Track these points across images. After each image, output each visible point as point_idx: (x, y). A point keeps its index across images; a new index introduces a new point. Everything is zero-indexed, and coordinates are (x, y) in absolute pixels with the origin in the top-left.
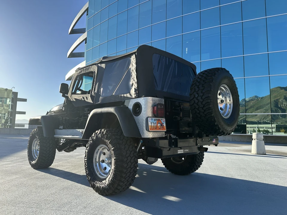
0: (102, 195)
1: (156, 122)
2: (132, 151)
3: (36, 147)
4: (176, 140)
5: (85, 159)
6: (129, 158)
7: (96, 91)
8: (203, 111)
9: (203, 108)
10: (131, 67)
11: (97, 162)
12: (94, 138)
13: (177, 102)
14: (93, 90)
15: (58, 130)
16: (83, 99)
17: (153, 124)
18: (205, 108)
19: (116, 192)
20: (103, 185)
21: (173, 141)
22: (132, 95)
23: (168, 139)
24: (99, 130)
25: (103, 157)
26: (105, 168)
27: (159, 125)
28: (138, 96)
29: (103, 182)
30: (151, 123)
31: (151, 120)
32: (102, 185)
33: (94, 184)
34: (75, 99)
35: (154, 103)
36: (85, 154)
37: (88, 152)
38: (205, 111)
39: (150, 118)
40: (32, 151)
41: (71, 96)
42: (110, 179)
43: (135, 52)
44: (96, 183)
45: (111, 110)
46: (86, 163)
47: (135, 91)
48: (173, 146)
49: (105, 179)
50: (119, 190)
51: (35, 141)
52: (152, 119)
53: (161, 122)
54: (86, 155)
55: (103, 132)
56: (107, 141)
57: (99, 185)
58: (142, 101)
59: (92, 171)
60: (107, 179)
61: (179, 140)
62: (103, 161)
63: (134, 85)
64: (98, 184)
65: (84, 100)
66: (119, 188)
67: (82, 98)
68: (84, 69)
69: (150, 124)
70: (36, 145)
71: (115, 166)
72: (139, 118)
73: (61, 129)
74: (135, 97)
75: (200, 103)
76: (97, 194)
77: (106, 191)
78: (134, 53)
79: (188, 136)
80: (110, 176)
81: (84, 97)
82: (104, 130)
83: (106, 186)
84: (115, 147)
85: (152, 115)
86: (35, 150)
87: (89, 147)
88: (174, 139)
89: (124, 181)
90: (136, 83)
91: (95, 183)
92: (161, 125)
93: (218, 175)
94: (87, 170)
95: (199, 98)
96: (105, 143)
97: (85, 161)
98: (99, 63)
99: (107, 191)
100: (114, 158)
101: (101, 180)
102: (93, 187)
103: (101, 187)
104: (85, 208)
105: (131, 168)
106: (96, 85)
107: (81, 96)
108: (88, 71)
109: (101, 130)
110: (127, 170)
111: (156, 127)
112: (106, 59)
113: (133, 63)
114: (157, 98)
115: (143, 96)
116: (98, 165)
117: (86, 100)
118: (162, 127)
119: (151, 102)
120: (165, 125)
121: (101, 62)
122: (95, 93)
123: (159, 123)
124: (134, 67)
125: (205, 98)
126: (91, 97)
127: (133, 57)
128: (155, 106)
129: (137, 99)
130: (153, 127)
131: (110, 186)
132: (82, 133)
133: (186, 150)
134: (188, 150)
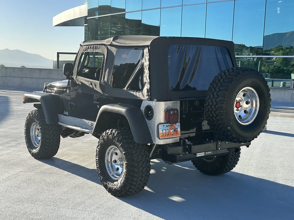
0: (115, 196)
1: (168, 128)
2: (144, 155)
3: (35, 133)
4: (190, 146)
5: (96, 157)
6: (141, 163)
7: (106, 80)
8: (216, 120)
11: (109, 162)
12: (105, 137)
14: (103, 77)
15: (62, 116)
16: (91, 86)
17: (164, 131)
18: (217, 118)
19: (128, 194)
20: (115, 187)
21: (187, 147)
22: (144, 95)
23: (182, 145)
24: (110, 130)
25: (115, 157)
26: (118, 169)
27: (172, 131)
28: (151, 99)
29: (115, 183)
30: (163, 130)
31: (162, 127)
33: (106, 184)
34: (81, 82)
35: (167, 108)
36: (96, 152)
37: (99, 151)
38: (218, 120)
39: (162, 125)
40: (30, 137)
41: (76, 78)
42: (122, 182)
43: (149, 46)
44: (108, 184)
45: (122, 110)
46: (98, 162)
47: (147, 93)
48: (187, 153)
49: (117, 181)
50: (131, 192)
51: (34, 125)
52: (163, 126)
53: (175, 127)
54: (97, 154)
55: (114, 134)
56: (118, 143)
57: (111, 186)
58: (153, 104)
59: (104, 171)
60: (119, 181)
62: (115, 161)
63: (147, 85)
64: (110, 185)
65: (93, 87)
66: (131, 191)
67: (90, 84)
68: (91, 47)
69: (161, 131)
70: (35, 130)
71: (126, 170)
72: (151, 122)
73: (66, 115)
74: (147, 99)
75: (213, 112)
76: (109, 195)
77: (118, 192)
78: (148, 46)
79: (207, 139)
80: (121, 178)
81: (93, 84)
82: (116, 131)
83: (118, 188)
84: (127, 151)
85: (165, 121)
86: (34, 137)
87: (100, 146)
88: (188, 145)
89: (136, 185)
91: (107, 184)
92: (175, 131)
94: (99, 170)
95: (213, 107)
96: (116, 145)
97: (96, 159)
98: (109, 45)
100: (126, 162)
101: (113, 181)
102: (106, 187)
103: (114, 188)
104: (98, 208)
105: (142, 172)
106: (105, 71)
107: (88, 81)
108: (95, 50)
109: (112, 131)
110: (139, 175)
111: (168, 134)
112: (117, 41)
113: (146, 58)
114: (171, 102)
115: (155, 100)
116: (110, 165)
117: (95, 88)
118: (175, 133)
119: (163, 107)
120: (179, 130)
121: (111, 45)
122: (104, 82)
123: (172, 128)
124: (147, 63)
125: (218, 108)
126: (101, 85)
127: (146, 50)
128: (167, 112)
129: (150, 102)
130: (164, 134)
131: (122, 188)
132: (92, 126)
133: (209, 153)
134: (210, 152)
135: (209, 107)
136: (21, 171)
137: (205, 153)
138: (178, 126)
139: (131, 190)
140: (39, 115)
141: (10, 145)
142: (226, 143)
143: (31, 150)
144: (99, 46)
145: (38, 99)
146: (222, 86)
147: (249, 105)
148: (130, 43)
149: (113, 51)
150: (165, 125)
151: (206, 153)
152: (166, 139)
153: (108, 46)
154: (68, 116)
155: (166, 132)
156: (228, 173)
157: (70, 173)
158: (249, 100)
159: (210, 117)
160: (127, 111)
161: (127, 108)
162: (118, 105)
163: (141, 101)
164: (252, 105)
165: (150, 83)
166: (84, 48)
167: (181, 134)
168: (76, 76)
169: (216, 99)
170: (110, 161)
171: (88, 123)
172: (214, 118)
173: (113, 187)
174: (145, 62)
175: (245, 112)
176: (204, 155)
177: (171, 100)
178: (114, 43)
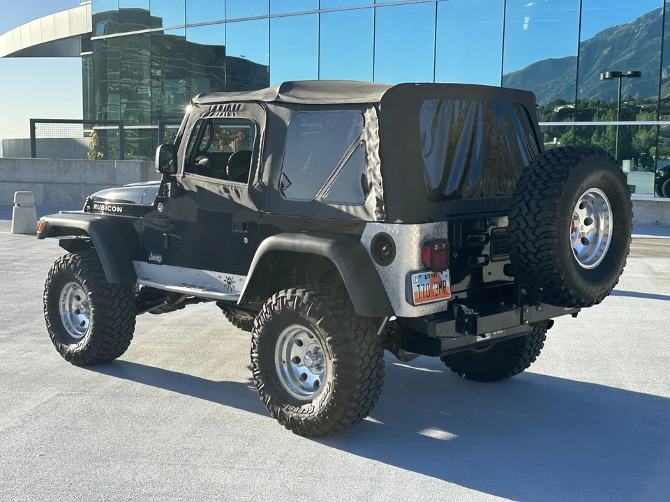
1: (428, 281)
3: (70, 306)
4: (473, 320)
5: (252, 353)
6: (367, 359)
7: (265, 179)
8: (536, 261)
9: (535, 254)
10: (366, 139)
11: (284, 362)
12: (277, 308)
13: (479, 224)
14: (257, 175)
15: (144, 265)
16: (226, 195)
17: (421, 287)
18: (539, 256)
19: (337, 430)
20: (307, 415)
21: (466, 320)
22: (370, 212)
23: (456, 316)
24: (289, 291)
25: (296, 351)
26: (305, 376)
27: (435, 287)
28: (387, 218)
29: (304, 407)
30: (418, 286)
31: (417, 281)
32: (303, 415)
33: (281, 412)
34: (197, 187)
35: (425, 237)
36: (252, 341)
37: (260, 339)
38: (540, 260)
39: (417, 275)
40: (60, 317)
41: (184, 177)
42: (325, 403)
43: (378, 103)
44: (287, 410)
45: (321, 246)
46: (256, 363)
47: (377, 206)
48: (466, 333)
49: (310, 402)
50: (344, 425)
51: (68, 289)
52: (420, 276)
53: (440, 278)
54: (254, 345)
55: (300, 298)
56: (312, 320)
57: (295, 415)
58: (393, 229)
59: (274, 383)
60: (316, 403)
61: (479, 320)
62: (297, 360)
63: (376, 189)
64: (293, 412)
65: (230, 196)
66: (344, 422)
67: (223, 190)
68: (221, 108)
69: (415, 289)
70: (71, 300)
71: (335, 376)
72: (389, 270)
73: (155, 262)
74: (378, 219)
75: (529, 244)
76: (289, 434)
77: (314, 427)
78: (375, 104)
79: (503, 303)
80: (322, 396)
81: (230, 189)
82: (304, 293)
83: (315, 418)
84: (336, 335)
85: (420, 266)
86: (68, 316)
87: (261, 327)
88: (468, 316)
89: (356, 408)
90: (380, 185)
91: (284, 410)
92: (440, 287)
94: (260, 380)
95: (529, 232)
96: (307, 324)
97: (252, 358)
98: (271, 103)
99: (318, 428)
100: (333, 360)
101: (299, 403)
102: (282, 419)
103: (303, 419)
105: (370, 379)
106: (264, 161)
107: (218, 185)
108: (234, 115)
109: (294, 292)
110: (363, 385)
111: (428, 294)
112: (291, 93)
113: (371, 129)
114: (431, 224)
115: (399, 221)
116: (286, 369)
117: (236, 200)
118: (441, 291)
119: (418, 235)
120: (448, 284)
121: (277, 102)
122: (262, 185)
123: (435, 281)
124: (373, 140)
125: (540, 234)
126: (252, 192)
127: (371, 114)
128: (426, 246)
129: (385, 226)
130: (421, 295)
131: (324, 417)
132: (229, 283)
133: (498, 332)
134: (501, 331)
135: (519, 232)
136: (58, 395)
137: (492, 335)
138: (445, 276)
140: (85, 265)
142: (537, 309)
143: (65, 346)
144: (243, 105)
145: (81, 227)
146: (548, 187)
147: (592, 226)
148: (327, 99)
149: (280, 116)
150: (422, 274)
151: (494, 333)
152: (423, 306)
153: (269, 105)
154: (161, 264)
155: (425, 289)
156: (518, 376)
157: (177, 393)
159: (522, 254)
160: (333, 248)
161: (330, 240)
162: (304, 236)
163: (363, 224)
164: (598, 226)
165: (385, 185)
166: (203, 111)
167: (452, 293)
168: (184, 174)
169: (536, 216)
170: (285, 360)
171: (220, 277)
172: (531, 256)
173: (300, 415)
174: (368, 139)
175: (584, 241)
176: (489, 337)
177: (431, 221)
178: (284, 98)
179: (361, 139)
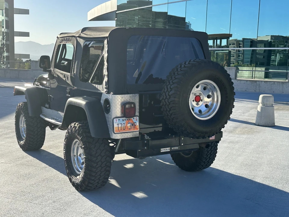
0: (77, 190)
1: (125, 122)
4: (148, 142)
5: (64, 151)
6: (100, 157)
7: (75, 72)
12: (70, 131)
14: (73, 70)
15: (44, 108)
16: (64, 79)
17: (120, 125)
21: (145, 142)
22: (104, 88)
23: (140, 140)
24: (74, 123)
25: (80, 151)
26: (83, 163)
27: (129, 125)
28: (108, 92)
29: (77, 177)
30: (118, 124)
32: (76, 181)
34: (57, 75)
35: (124, 101)
36: (64, 145)
37: (66, 144)
39: (118, 119)
40: (20, 129)
41: (54, 70)
42: (82, 176)
44: (72, 178)
46: (65, 155)
48: (145, 148)
49: (79, 175)
50: (91, 187)
53: (133, 121)
54: (64, 147)
55: (76, 127)
56: (79, 137)
58: (110, 96)
59: (70, 165)
63: (106, 78)
64: (73, 180)
67: (64, 77)
68: (65, 39)
69: (115, 126)
72: (109, 116)
74: (105, 92)
75: (167, 106)
76: (74, 189)
77: (79, 187)
78: (107, 37)
79: (170, 134)
80: (82, 173)
81: (66, 76)
82: (78, 125)
83: (79, 182)
84: (85, 145)
85: (121, 115)
86: (23, 129)
87: (66, 139)
88: (146, 140)
89: (95, 180)
92: (132, 125)
93: (238, 175)
95: (166, 100)
97: (64, 153)
98: (78, 37)
100: (84, 156)
101: (76, 175)
103: (76, 183)
105: (101, 167)
106: (75, 64)
107: (62, 74)
108: (68, 43)
109: (75, 124)
110: (97, 169)
111: (124, 128)
112: (85, 32)
113: (106, 49)
114: (129, 95)
115: (112, 93)
116: (76, 159)
117: (67, 81)
118: (133, 127)
119: (120, 100)
120: (138, 124)
121: (79, 37)
122: (74, 75)
123: (129, 122)
124: (106, 54)
125: (171, 102)
126: (71, 78)
127: (106, 42)
128: (124, 105)
129: (107, 95)
130: (120, 129)
131: (82, 182)
133: (175, 148)
134: (177, 148)
135: (163, 101)
137: (171, 149)
138: (136, 120)
139: (90, 185)
140: (24, 108)
141: (8, 136)
142: (190, 139)
143: (20, 142)
144: (70, 38)
145: (24, 91)
146: (176, 79)
147: (211, 99)
148: (95, 35)
149: (81, 43)
150: (121, 119)
151: (172, 148)
152: (122, 134)
154: (48, 108)
155: (122, 126)
157: (48, 166)
158: (210, 94)
160: (87, 104)
161: (87, 101)
162: (81, 98)
163: (101, 94)
165: (108, 76)
166: (60, 40)
167: (140, 129)
169: (169, 92)
170: (76, 155)
172: (168, 112)
175: (207, 106)
176: (169, 150)
177: (128, 93)
178: (82, 35)
179: (103, 54)
